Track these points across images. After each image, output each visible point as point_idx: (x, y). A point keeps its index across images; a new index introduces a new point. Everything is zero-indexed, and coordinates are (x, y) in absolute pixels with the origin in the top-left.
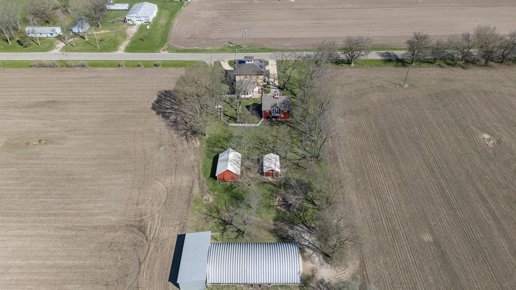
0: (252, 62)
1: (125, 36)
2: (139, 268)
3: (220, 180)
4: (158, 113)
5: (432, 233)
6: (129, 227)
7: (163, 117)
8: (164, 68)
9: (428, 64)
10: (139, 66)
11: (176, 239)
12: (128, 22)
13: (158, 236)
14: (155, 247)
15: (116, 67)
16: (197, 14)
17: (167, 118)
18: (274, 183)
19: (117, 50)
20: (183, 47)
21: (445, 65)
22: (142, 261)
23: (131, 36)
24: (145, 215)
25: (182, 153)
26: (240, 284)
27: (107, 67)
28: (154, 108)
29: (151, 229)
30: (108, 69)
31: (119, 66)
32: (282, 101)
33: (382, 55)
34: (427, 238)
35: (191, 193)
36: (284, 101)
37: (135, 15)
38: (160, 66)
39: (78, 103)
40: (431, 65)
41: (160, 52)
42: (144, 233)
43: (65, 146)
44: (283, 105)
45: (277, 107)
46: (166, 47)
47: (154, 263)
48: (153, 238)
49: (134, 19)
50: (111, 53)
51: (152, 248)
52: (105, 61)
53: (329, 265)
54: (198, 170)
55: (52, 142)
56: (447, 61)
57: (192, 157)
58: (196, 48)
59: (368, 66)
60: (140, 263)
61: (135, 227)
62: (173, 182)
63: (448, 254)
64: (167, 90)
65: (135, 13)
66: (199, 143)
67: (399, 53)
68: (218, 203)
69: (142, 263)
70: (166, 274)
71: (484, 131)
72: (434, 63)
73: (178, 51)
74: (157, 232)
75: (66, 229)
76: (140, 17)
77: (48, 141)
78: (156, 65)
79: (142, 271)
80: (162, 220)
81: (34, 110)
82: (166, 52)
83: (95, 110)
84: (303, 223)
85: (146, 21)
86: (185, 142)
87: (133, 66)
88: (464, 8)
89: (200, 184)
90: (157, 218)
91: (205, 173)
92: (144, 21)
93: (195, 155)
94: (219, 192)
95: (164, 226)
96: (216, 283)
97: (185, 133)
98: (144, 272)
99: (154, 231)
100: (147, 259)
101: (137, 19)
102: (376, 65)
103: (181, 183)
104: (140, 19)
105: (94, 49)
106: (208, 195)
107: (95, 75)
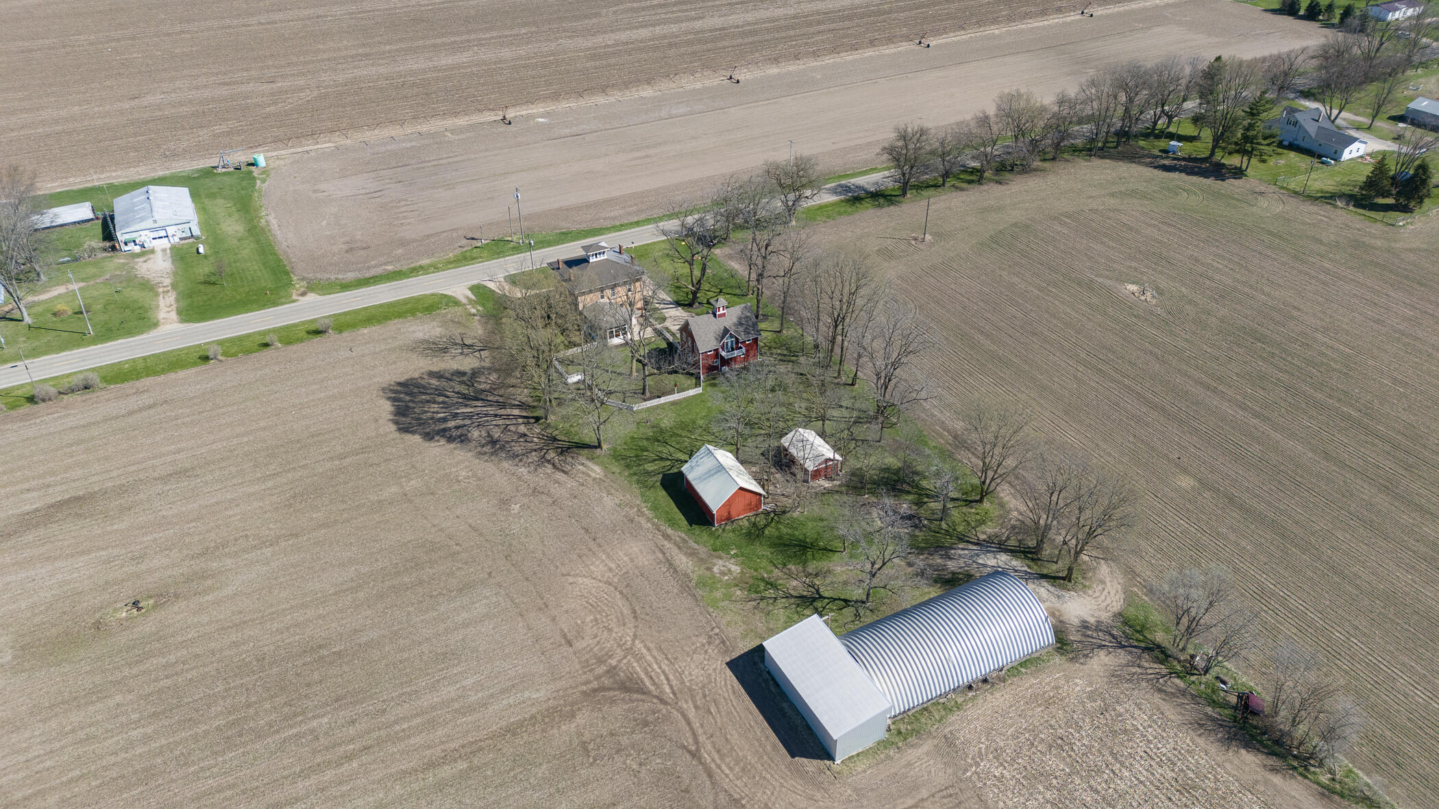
0: (606, 256)
1: (148, 286)
2: (701, 763)
3: (720, 521)
4: (429, 437)
5: (1185, 471)
6: (594, 695)
7: (450, 440)
8: (345, 334)
9: (933, 189)
10: (266, 345)
11: (729, 672)
12: (127, 248)
13: (683, 683)
14: (696, 707)
15: (194, 364)
16: (315, 191)
17: (463, 439)
18: (837, 489)
19: (156, 325)
20: (351, 276)
21: (964, 185)
22: (693, 748)
23: (167, 281)
24: (611, 657)
25: (576, 501)
26: (946, 694)
27: (163, 371)
28: (405, 429)
29: (651, 677)
30: (173, 376)
31: (206, 359)
32: (735, 318)
33: (834, 191)
34: (1186, 482)
35: (675, 571)
36: (743, 317)
37: (149, 223)
38: (330, 331)
39: (164, 479)
40: (939, 190)
41: (294, 301)
42: (643, 691)
43: (229, 591)
44: (741, 325)
45: (731, 336)
46: (300, 286)
47: (727, 739)
48: (674, 693)
49: (146, 237)
50: (144, 336)
51: (692, 714)
52: (144, 358)
53: (1072, 593)
54: (649, 520)
55: (177, 596)
56: (962, 176)
57: (609, 502)
58: (390, 268)
59: (824, 219)
60: (695, 755)
61: (610, 689)
62: (613, 566)
63: (1236, 494)
64: (402, 380)
65: (142, 219)
66: (597, 469)
67: (867, 181)
68: (756, 570)
69: (698, 750)
70: (774, 747)
71: (1123, 279)
72: (943, 185)
73: (345, 287)
74: (671, 677)
75: (431, 765)
76: (163, 228)
77: (163, 597)
78: (318, 332)
79: (713, 766)
80: (660, 649)
81: (30, 537)
82: (311, 297)
83: (235, 481)
84: (961, 540)
85: (184, 235)
86: (560, 476)
87: (248, 352)
88: (909, 75)
89: (679, 548)
90: (644, 651)
91: (672, 523)
92: (180, 235)
93: (609, 493)
94: (739, 547)
95: (676, 659)
96: (899, 714)
97: (543, 457)
98: (719, 767)
99: (662, 677)
100: (702, 739)
101: (156, 235)
102: (840, 214)
103: (632, 560)
104: (163, 233)
105: (80, 339)
106: (721, 562)
107: (146, 400)
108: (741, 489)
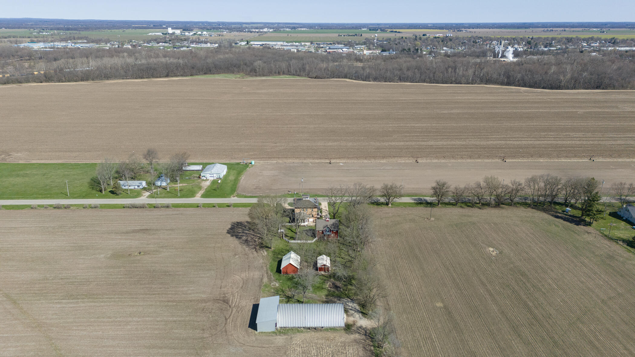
0: (308, 199)
1: (200, 188)
2: (226, 321)
3: (283, 273)
4: (232, 236)
5: (443, 302)
6: (216, 300)
7: (237, 238)
8: (235, 208)
9: (451, 206)
10: (214, 206)
11: (252, 306)
12: (202, 178)
13: (239, 305)
14: (237, 310)
15: (195, 207)
16: (260, 173)
17: (240, 238)
18: (326, 275)
19: (194, 197)
20: (250, 195)
21: (465, 207)
22: (227, 318)
23: (205, 188)
24: (227, 294)
25: (253, 259)
26: (301, 328)
27: (187, 207)
28: (228, 232)
29: (232, 301)
30: (188, 209)
31: (198, 206)
32: (332, 223)
33: (415, 200)
34: (439, 305)
35: (262, 281)
36: (334, 223)
37: (209, 172)
38: (232, 206)
39: (167, 230)
40: (454, 206)
41: (230, 198)
42: (227, 303)
43: (160, 256)
44: (333, 226)
45: (328, 228)
46: (235, 194)
47: (237, 319)
48: (234, 306)
49: (208, 176)
50: (190, 199)
51: (234, 312)
52: (185, 204)
53: (366, 319)
54: (267, 268)
55: (149, 254)
56: (468, 204)
57: (261, 261)
58: (261, 195)
59: (403, 207)
60: (226, 319)
61: (221, 300)
62: (247, 275)
63: (453, 313)
64: (238, 221)
65: (209, 171)
66: (266, 253)
67: (429, 199)
68: (282, 287)
69: (228, 319)
70: (246, 324)
71: (489, 246)
72: (456, 205)
73: (246, 197)
74: (237, 303)
75: (169, 301)
76: (213, 174)
77: (146, 253)
78: (229, 206)
79: (228, 323)
80: (240, 296)
81: (132, 234)
82: (236, 198)
83: (180, 234)
84: (348, 297)
85: (218, 177)
86: (255, 253)
87: (209, 207)
88: (486, 170)
89: (268, 276)
90: (236, 295)
91: (272, 271)
92: (217, 177)
93: (263, 260)
94: (283, 281)
95: (242, 299)
96: (283, 327)
97: (255, 247)
98: (229, 324)
99: (235, 302)
100: (231, 317)
101: (211, 176)
102: (410, 206)
103: (253, 276)
104: (212, 176)
105: (176, 196)
106: (275, 283)
107: (178, 212)
108: (290, 263)
